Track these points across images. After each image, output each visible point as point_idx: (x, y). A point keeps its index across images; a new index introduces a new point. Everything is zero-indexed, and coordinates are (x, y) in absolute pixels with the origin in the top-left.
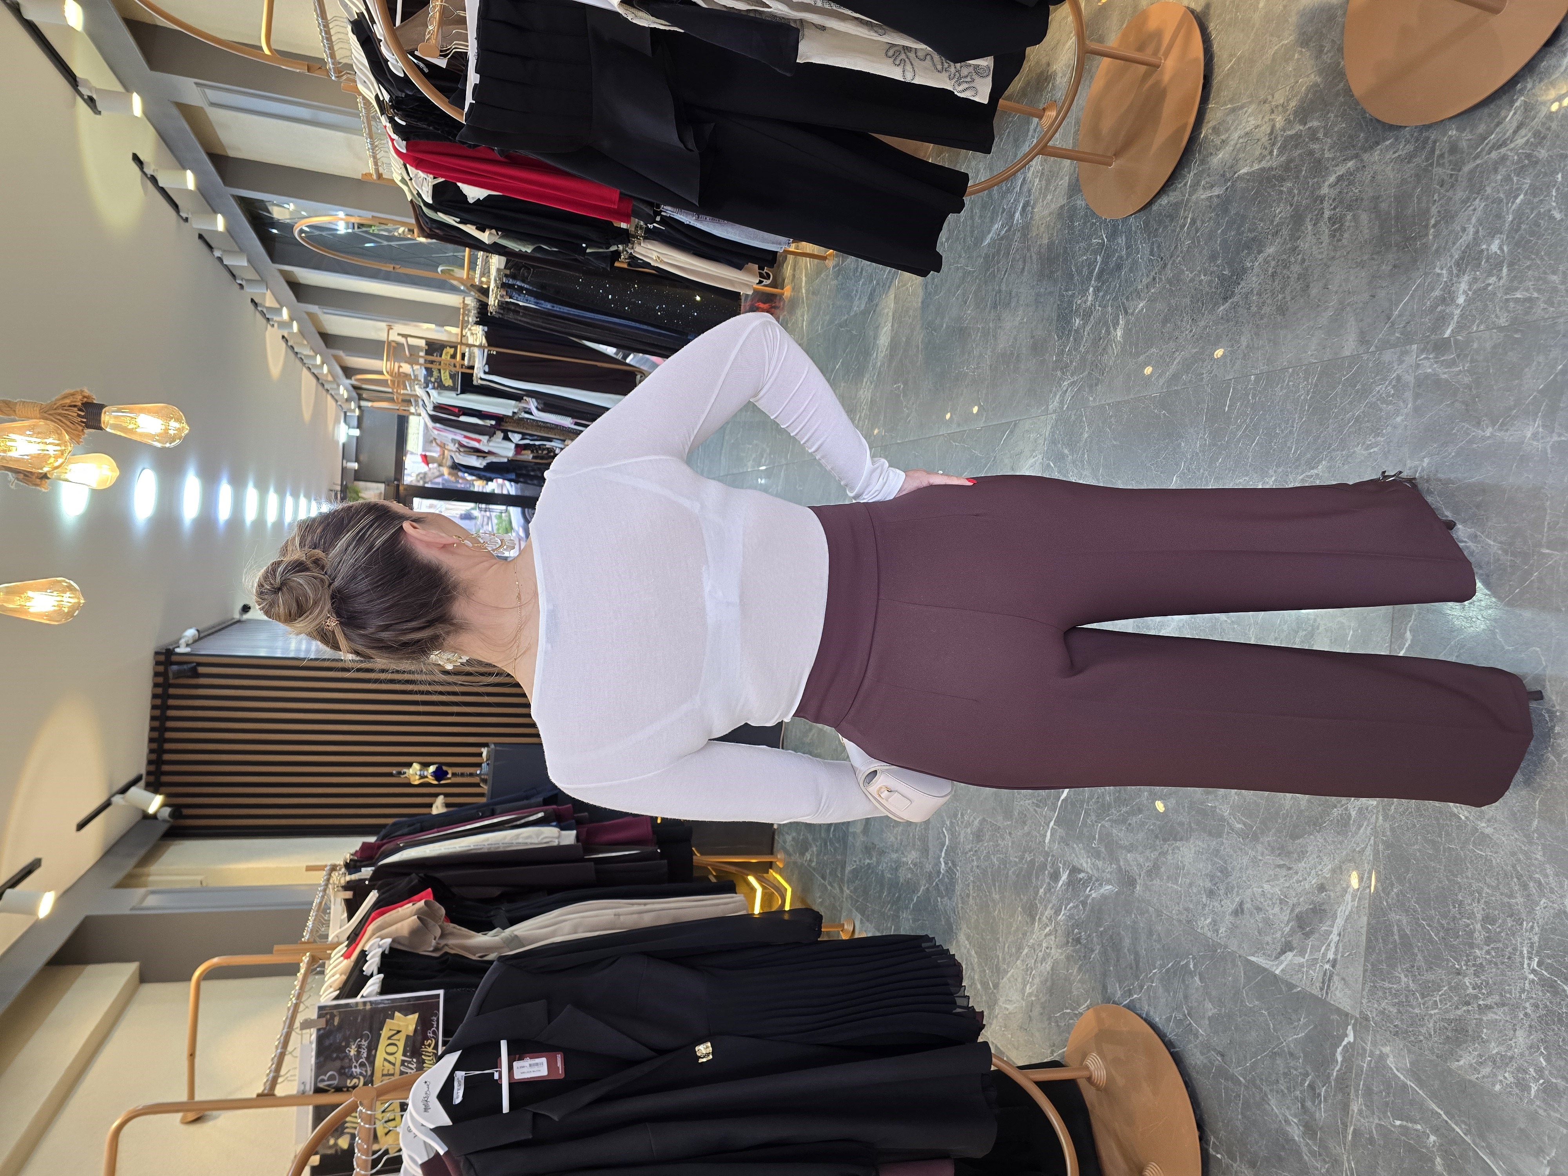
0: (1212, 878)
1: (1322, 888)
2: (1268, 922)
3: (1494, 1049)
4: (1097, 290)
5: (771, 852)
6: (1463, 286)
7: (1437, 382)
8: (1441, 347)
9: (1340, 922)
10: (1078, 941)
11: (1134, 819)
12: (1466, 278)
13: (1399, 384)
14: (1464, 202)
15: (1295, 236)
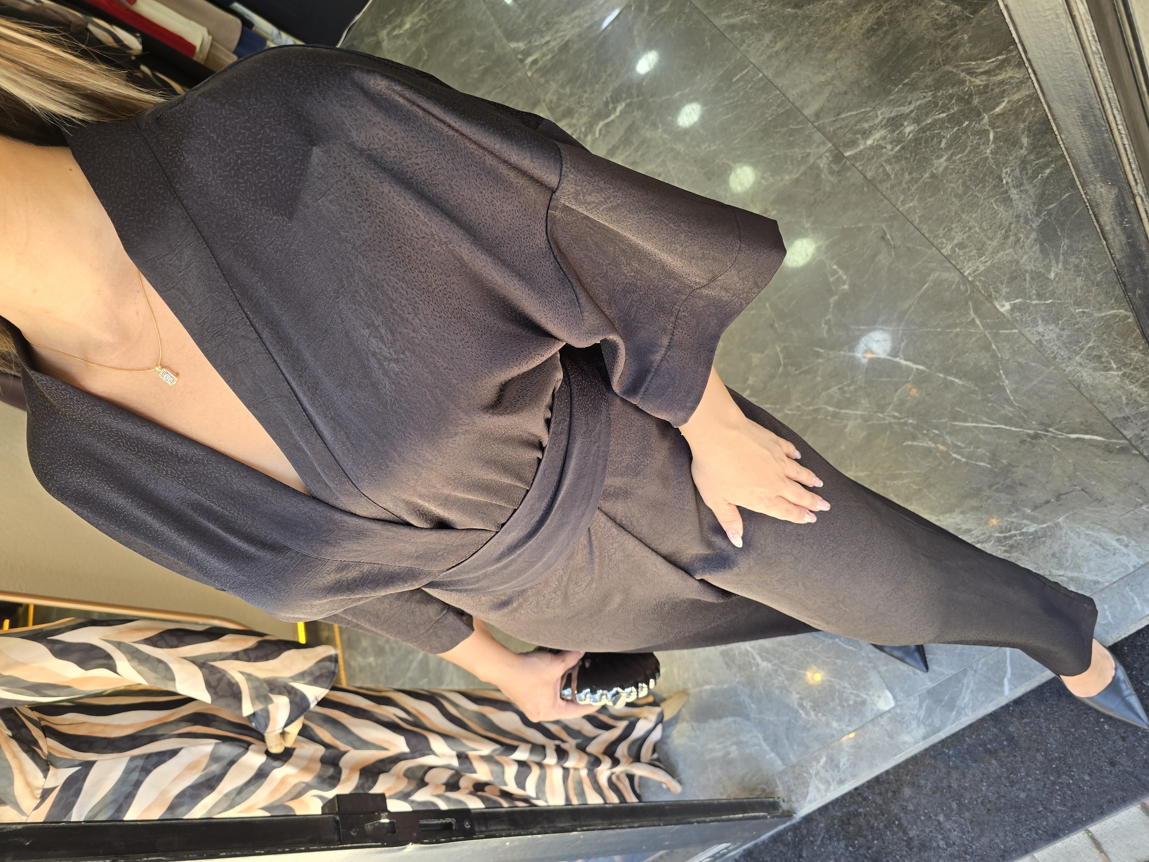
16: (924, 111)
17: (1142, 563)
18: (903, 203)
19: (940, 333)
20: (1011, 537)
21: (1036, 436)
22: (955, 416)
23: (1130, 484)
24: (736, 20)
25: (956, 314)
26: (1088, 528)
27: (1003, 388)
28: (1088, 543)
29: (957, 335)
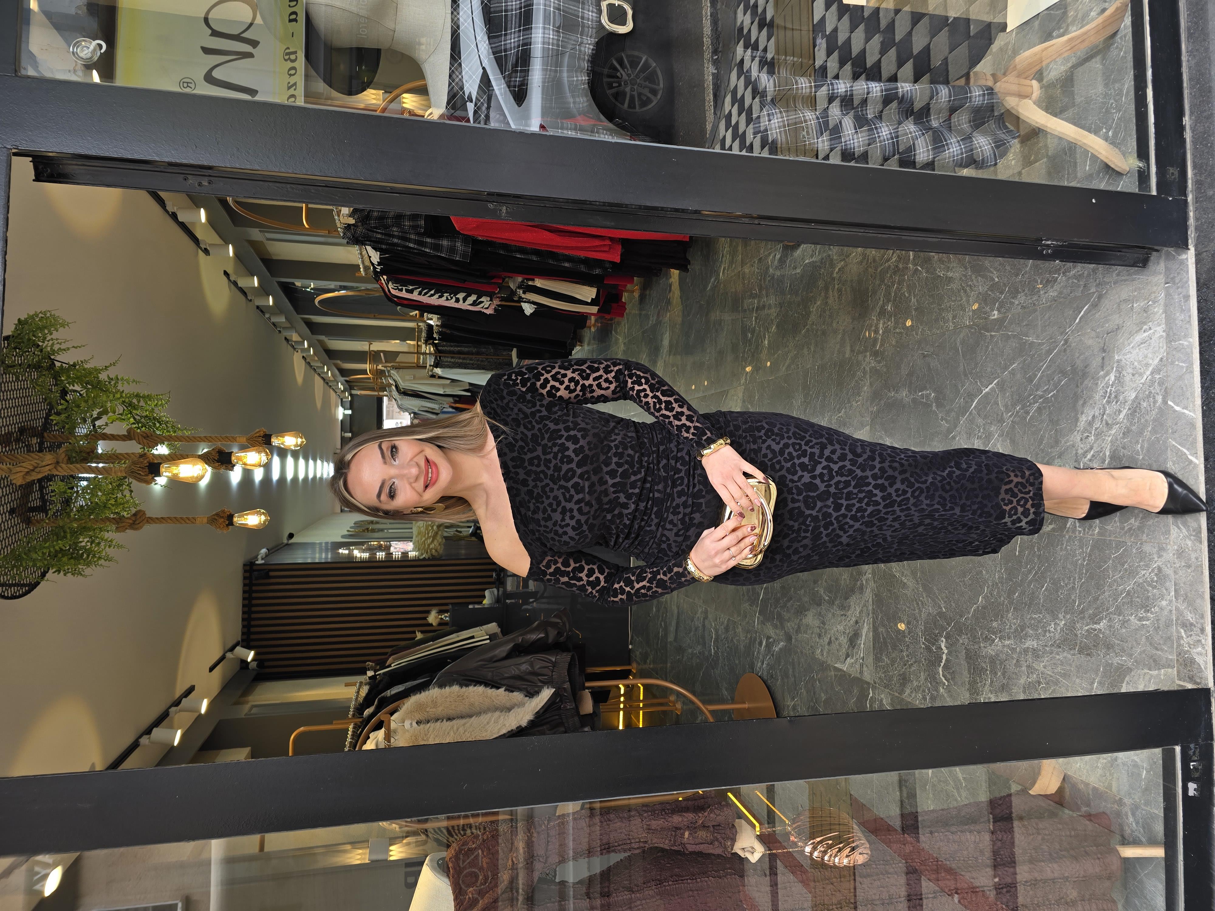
0: (819, 627)
1: (857, 622)
2: (840, 645)
3: (915, 684)
4: (756, 318)
5: (629, 664)
6: (881, 325)
7: (876, 370)
8: (876, 354)
9: (864, 637)
10: (772, 676)
11: (789, 604)
12: (882, 322)
13: (865, 372)
14: (880, 285)
15: (827, 297)
16: (887, 294)
17: (1164, 326)
18: (917, 334)
19: (986, 358)
20: (1110, 394)
21: (1066, 341)
22: (1030, 380)
23: (1119, 305)
24: (788, 362)
25: (982, 343)
26: (1129, 344)
27: (1032, 343)
28: (1137, 350)
29: (992, 350)
